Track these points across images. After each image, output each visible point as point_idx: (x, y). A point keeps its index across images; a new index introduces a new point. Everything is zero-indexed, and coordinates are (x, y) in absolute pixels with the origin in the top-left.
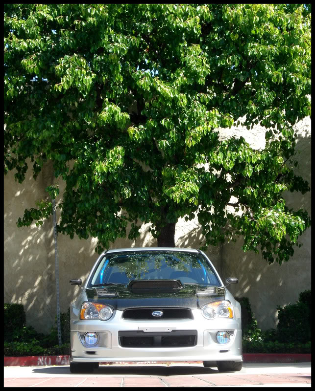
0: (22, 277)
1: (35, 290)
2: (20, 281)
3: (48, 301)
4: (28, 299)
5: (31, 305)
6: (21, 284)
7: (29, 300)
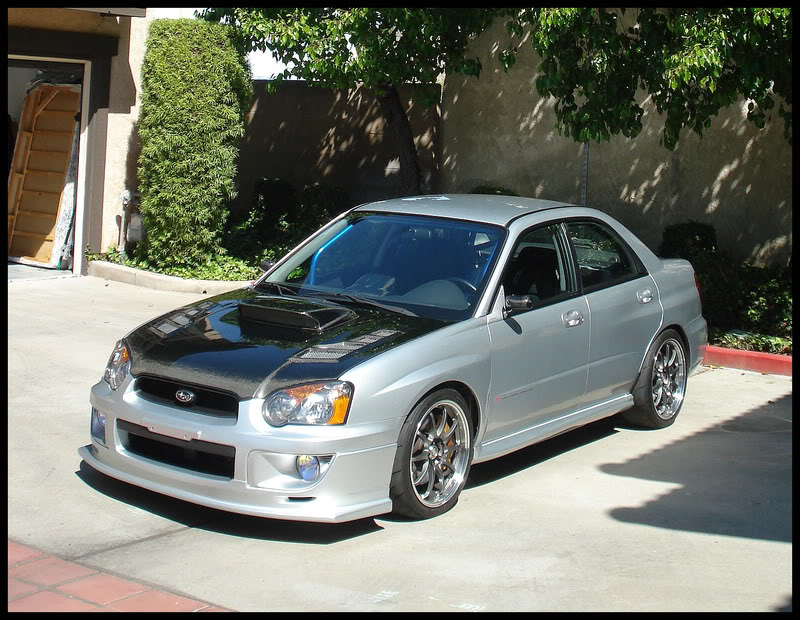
0: (636, 161)
1: (655, 183)
2: (633, 168)
3: (673, 201)
4: (644, 197)
5: (647, 207)
6: (636, 171)
7: (646, 198)
